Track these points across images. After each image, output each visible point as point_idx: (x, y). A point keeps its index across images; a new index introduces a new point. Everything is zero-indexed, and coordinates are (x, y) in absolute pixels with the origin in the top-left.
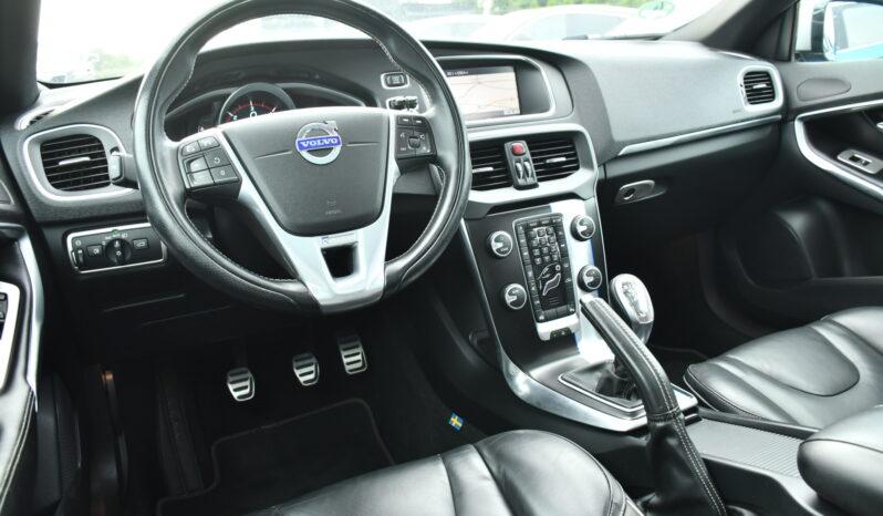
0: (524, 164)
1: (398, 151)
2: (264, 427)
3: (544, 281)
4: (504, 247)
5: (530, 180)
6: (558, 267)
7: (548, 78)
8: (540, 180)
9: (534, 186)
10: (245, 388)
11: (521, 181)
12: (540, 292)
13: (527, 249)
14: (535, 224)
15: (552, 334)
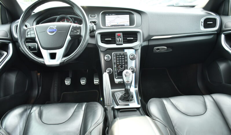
0: (120, 39)
1: (70, 33)
2: (74, 92)
3: (119, 69)
4: (108, 59)
5: (120, 43)
6: (124, 66)
7: (136, 16)
8: (124, 43)
9: (122, 44)
10: (68, 82)
11: (118, 43)
12: (117, 71)
13: (115, 60)
14: (119, 54)
15: (119, 82)
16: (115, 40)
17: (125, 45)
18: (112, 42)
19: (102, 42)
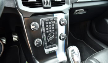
3: (49, 38)
4: (35, 27)
5: (48, 6)
6: (54, 33)
8: (52, 6)
9: (50, 8)
11: (45, 6)
12: (47, 41)
13: (44, 28)
14: (48, 20)
15: (49, 52)
16: (41, 2)
17: (54, 9)
18: (37, 5)
19: (24, 5)
